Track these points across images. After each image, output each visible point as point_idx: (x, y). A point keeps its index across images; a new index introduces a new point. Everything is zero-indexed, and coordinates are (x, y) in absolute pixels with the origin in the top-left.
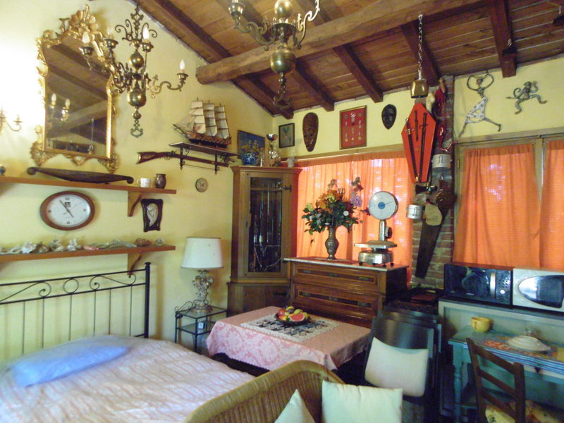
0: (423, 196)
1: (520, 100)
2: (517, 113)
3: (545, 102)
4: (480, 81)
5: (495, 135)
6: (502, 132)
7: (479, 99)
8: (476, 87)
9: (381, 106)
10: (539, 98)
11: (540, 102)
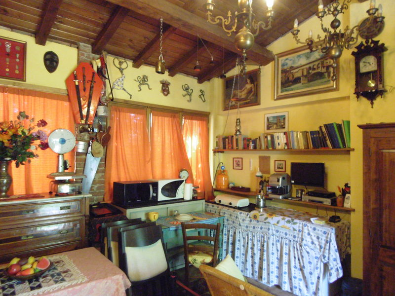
0: (85, 135)
1: (141, 84)
2: (139, 91)
3: (151, 89)
4: (120, 63)
5: (128, 101)
6: (131, 100)
7: (120, 75)
8: (118, 66)
9: (43, 49)
10: (149, 86)
11: (149, 89)
